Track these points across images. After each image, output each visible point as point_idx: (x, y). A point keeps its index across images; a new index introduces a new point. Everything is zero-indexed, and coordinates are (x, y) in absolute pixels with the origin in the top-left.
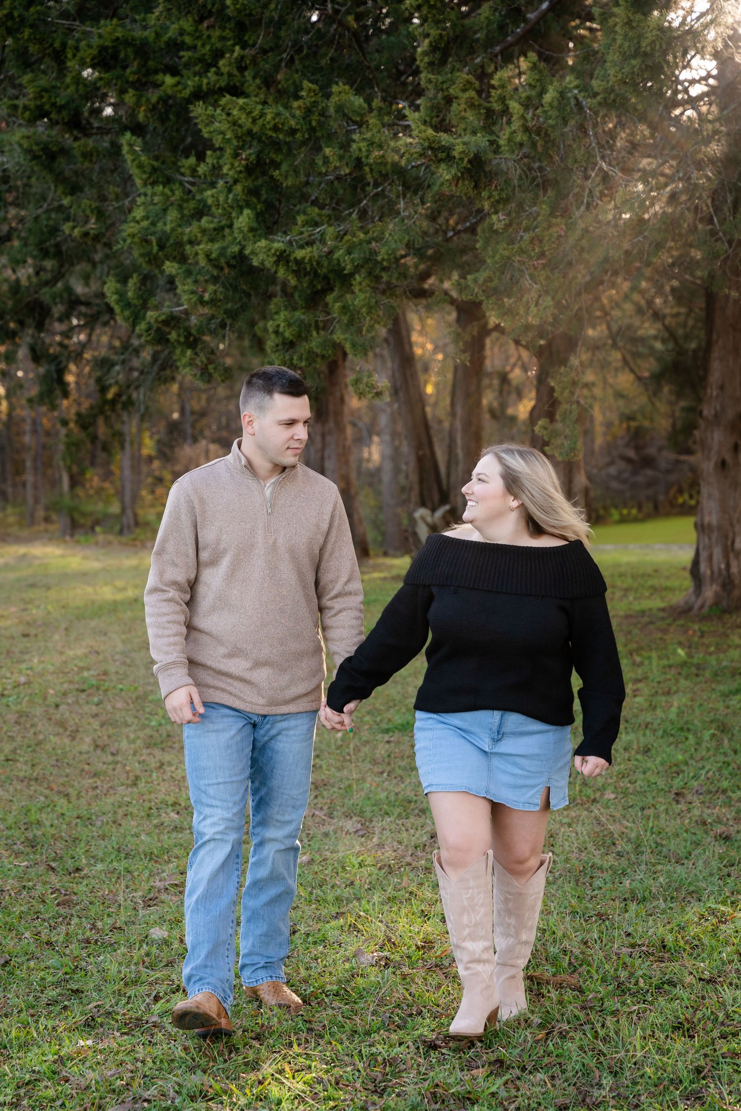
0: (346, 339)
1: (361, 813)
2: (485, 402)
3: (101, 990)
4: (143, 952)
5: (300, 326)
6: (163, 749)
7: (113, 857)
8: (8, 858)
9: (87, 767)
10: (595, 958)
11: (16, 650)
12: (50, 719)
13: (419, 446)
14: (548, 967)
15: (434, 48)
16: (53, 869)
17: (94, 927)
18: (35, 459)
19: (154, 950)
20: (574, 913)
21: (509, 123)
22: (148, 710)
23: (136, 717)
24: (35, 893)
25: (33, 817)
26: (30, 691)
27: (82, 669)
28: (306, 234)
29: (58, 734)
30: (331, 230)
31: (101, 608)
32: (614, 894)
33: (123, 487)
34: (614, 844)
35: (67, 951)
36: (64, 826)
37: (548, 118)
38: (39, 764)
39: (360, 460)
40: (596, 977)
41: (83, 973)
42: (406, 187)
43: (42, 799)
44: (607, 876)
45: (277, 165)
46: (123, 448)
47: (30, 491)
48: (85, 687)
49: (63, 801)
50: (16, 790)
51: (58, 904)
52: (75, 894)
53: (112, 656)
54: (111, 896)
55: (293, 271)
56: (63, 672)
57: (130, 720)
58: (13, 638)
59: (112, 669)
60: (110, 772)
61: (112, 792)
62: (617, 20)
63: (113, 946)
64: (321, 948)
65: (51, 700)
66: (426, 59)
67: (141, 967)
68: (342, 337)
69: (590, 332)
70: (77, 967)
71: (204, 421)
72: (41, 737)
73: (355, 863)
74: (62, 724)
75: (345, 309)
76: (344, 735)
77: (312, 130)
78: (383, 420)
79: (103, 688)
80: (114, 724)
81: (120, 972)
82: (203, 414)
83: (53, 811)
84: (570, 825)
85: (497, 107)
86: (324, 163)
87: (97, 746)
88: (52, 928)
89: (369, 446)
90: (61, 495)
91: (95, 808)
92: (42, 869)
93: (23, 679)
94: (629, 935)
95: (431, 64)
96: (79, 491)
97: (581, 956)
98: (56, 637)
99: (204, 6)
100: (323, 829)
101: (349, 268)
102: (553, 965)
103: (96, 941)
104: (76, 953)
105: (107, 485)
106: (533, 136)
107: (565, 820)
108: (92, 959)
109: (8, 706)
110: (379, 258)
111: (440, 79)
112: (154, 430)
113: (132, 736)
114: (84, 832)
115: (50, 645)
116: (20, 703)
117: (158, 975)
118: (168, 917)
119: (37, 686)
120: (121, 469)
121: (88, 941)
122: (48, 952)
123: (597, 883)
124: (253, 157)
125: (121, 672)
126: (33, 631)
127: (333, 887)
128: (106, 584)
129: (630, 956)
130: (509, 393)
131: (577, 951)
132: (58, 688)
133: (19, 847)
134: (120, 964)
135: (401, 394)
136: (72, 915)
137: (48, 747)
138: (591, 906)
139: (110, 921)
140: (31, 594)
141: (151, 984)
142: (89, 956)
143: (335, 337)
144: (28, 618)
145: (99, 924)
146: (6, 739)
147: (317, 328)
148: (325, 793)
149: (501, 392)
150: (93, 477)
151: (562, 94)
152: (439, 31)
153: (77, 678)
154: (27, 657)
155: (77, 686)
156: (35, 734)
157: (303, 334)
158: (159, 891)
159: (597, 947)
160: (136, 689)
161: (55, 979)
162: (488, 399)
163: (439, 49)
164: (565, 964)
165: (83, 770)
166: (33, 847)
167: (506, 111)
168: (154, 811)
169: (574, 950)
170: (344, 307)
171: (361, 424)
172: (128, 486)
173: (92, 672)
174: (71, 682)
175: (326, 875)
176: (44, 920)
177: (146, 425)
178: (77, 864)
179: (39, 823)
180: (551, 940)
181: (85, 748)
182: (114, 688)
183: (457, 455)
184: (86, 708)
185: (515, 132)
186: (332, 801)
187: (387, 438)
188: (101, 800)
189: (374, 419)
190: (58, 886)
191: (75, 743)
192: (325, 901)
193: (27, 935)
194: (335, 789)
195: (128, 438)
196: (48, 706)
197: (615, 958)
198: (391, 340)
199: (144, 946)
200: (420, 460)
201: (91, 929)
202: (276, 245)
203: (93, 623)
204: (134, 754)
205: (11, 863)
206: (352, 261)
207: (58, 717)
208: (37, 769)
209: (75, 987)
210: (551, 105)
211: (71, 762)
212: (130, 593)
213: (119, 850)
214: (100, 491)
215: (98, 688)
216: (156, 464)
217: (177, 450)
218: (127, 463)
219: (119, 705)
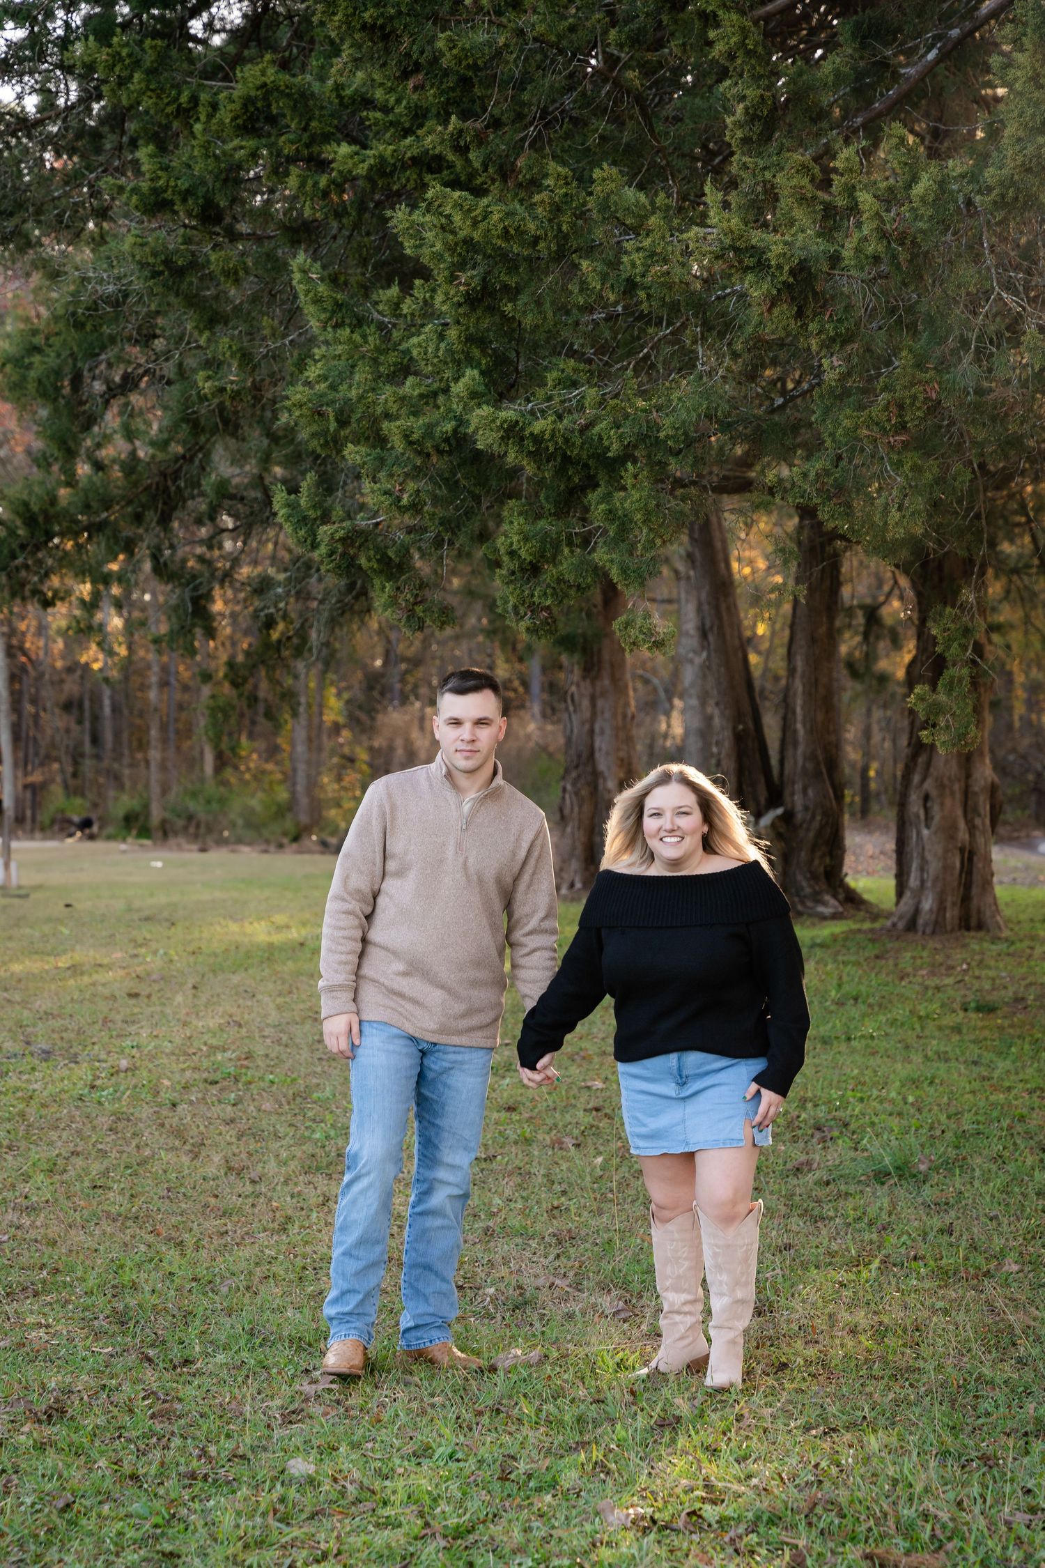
0: (612, 561)
1: (625, 1285)
2: (844, 649)
3: (206, 1555)
4: (275, 1496)
5: (543, 541)
6: (330, 1176)
7: (242, 1343)
8: (83, 1340)
9: (213, 1201)
10: (974, 1527)
11: (118, 1018)
12: (162, 1125)
13: (738, 717)
14: (898, 1540)
15: (752, 117)
16: (150, 1360)
17: (204, 1453)
18: (164, 728)
19: (292, 1493)
20: (945, 1454)
21: (859, 225)
22: (310, 1114)
23: (291, 1125)
24: (119, 1398)
25: (127, 1276)
26: (134, 1081)
27: (214, 1049)
28: (557, 399)
29: (173, 1149)
30: (592, 392)
31: (248, 955)
32: (1011, 1424)
33: (294, 770)
34: (1014, 1344)
35: (161, 1491)
36: (172, 1293)
37: (917, 218)
38: (142, 1194)
39: (653, 738)
40: (972, 1558)
41: (182, 1526)
42: (707, 326)
43: (143, 1248)
44: (1000, 1395)
45: (512, 293)
46: (295, 714)
47: (155, 775)
48: (218, 1076)
49: (174, 1253)
50: (104, 1234)
51: (153, 1416)
52: (180, 1400)
53: (261, 1030)
54: (233, 1406)
55: (530, 453)
56: (185, 1054)
57: (282, 1130)
58: (114, 998)
59: (260, 1050)
60: (247, 1209)
61: (248, 1240)
62: (1019, 73)
63: (231, 1485)
64: (548, 1498)
65: (165, 1096)
66: (739, 134)
67: (271, 1521)
68: (606, 557)
69: (1006, 547)
70: (174, 1516)
71: (420, 673)
72: (147, 1152)
73: (611, 1363)
74: (179, 1133)
75: (611, 514)
76: (606, 1161)
77: (562, 238)
78: (689, 675)
79: (244, 1079)
80: (257, 1135)
81: (238, 1526)
82: (416, 662)
83: (156, 1269)
84: (946, 1312)
85: (841, 202)
86: (581, 290)
87: (230, 1169)
88: (141, 1453)
89: (668, 714)
90: (202, 780)
91: (220, 1264)
92: (132, 1358)
93: (124, 1063)
94: (1029, 1491)
95: (746, 141)
96: (228, 773)
97: (951, 1525)
98: (179, 998)
99: (408, 55)
100: (565, 1308)
101: (615, 449)
102: (906, 1536)
103: (205, 1478)
104: (173, 1495)
105: (270, 767)
106: (894, 245)
107: (940, 1304)
108: (197, 1506)
109: (100, 1103)
110: (662, 435)
111: (761, 163)
112: (343, 684)
113: (284, 1155)
114: (202, 1303)
115: (168, 1010)
116: (119, 1099)
117: (296, 1532)
118: (315, 1442)
119: (145, 1074)
120: (293, 744)
121: (193, 1476)
122: (131, 1490)
123: (985, 1405)
124: (476, 281)
125: (273, 1055)
126: (144, 989)
127: (573, 1401)
128: (259, 919)
129: (1028, 1527)
130: (878, 638)
131: (944, 1516)
132: (177, 1077)
133: (101, 1323)
134: (239, 1514)
135: (711, 638)
136: (173, 1433)
137: (157, 1168)
138: (972, 1443)
139: (229, 1445)
140: (145, 932)
141: (284, 1547)
142: (193, 1499)
143: (595, 556)
144: (139, 969)
145: (212, 1450)
146: (94, 1153)
147: (570, 544)
148: (572, 1251)
149: (866, 635)
150: (250, 753)
151: (942, 184)
152: (760, 92)
153: (206, 1063)
154: (133, 1029)
155: (205, 1075)
156: (138, 1147)
157: (548, 551)
158: (307, 1400)
159: (977, 1510)
160: (294, 1080)
161: (139, 1535)
162: (848, 645)
163: (760, 118)
164: (926, 1536)
165: (206, 1206)
166: (123, 1324)
167: (854, 209)
168: (309, 1272)
169: (940, 1514)
170: (610, 511)
171: (656, 681)
172: (301, 767)
173: (228, 1054)
174: (195, 1069)
175: (566, 1381)
176: (129, 1440)
177: (331, 676)
178: (186, 1352)
179: (134, 1286)
180: (905, 1497)
181: (211, 1170)
182: (262, 1079)
183: (795, 731)
184: (217, 1110)
185: (866, 239)
186: (581, 1264)
187: (694, 702)
188: (230, 1252)
189: (676, 674)
190: (155, 1387)
191: (197, 1163)
192: (561, 1422)
193: (102, 1463)
194: (588, 1245)
195: (303, 700)
196: (160, 1105)
197: (1004, 1529)
198: (698, 555)
199: (278, 1486)
200: (739, 738)
201: (200, 1457)
202: (503, 414)
203: (235, 979)
204: (286, 1183)
205: (86, 1349)
206: (621, 438)
207: (175, 1121)
208: (139, 1202)
209: (167, 1547)
210: (923, 199)
211: (190, 1193)
212: (295, 934)
213: (251, 1333)
214: (259, 775)
215: (237, 1080)
216: (346, 734)
217: (380, 717)
218: (301, 735)
219: (267, 1106)
